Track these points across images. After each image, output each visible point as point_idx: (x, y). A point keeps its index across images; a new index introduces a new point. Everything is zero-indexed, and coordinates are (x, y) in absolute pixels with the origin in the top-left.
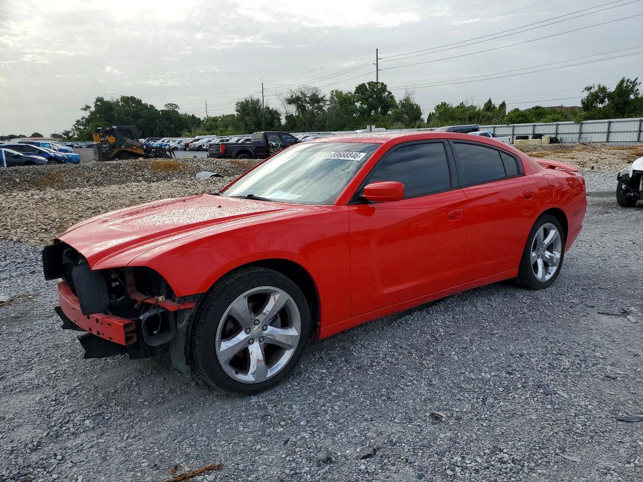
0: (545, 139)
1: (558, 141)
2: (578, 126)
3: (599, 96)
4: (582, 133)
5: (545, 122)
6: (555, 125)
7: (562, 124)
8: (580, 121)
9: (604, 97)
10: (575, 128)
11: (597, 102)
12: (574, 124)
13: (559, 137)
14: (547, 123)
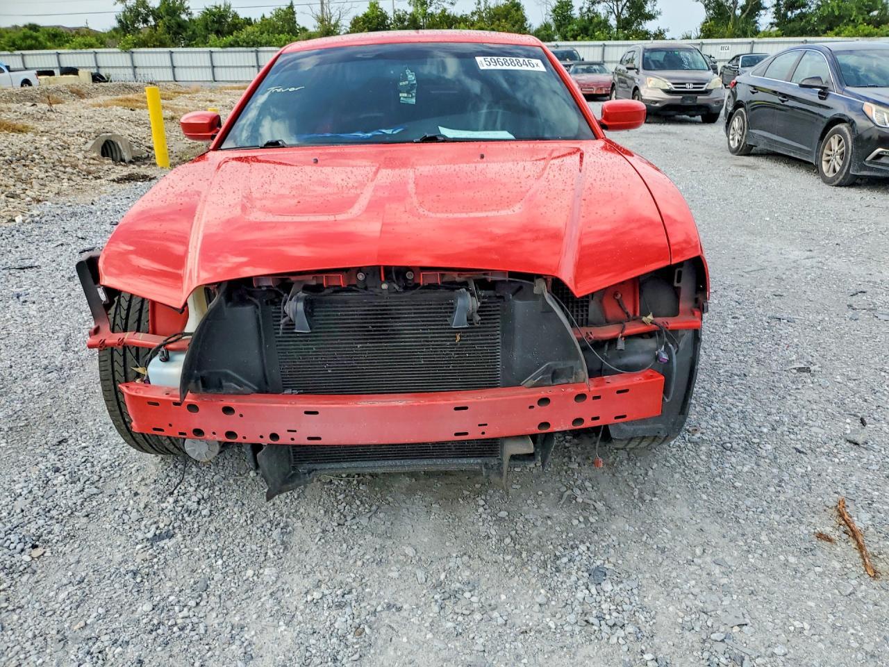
0: (85, 76)
1: (103, 78)
2: (128, 56)
3: (139, 14)
4: (135, 67)
5: (75, 49)
6: (91, 53)
7: (102, 53)
8: (128, 48)
9: (147, 15)
10: (124, 59)
11: (139, 21)
12: (121, 52)
13: (103, 72)
14: (78, 51)
